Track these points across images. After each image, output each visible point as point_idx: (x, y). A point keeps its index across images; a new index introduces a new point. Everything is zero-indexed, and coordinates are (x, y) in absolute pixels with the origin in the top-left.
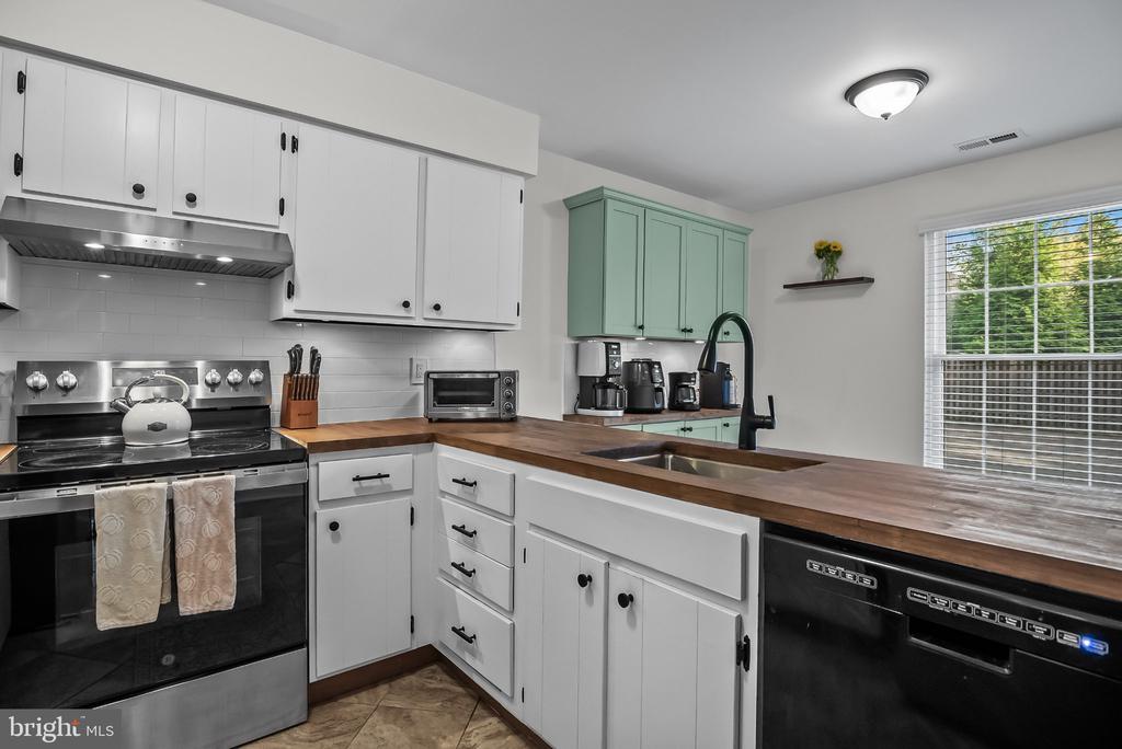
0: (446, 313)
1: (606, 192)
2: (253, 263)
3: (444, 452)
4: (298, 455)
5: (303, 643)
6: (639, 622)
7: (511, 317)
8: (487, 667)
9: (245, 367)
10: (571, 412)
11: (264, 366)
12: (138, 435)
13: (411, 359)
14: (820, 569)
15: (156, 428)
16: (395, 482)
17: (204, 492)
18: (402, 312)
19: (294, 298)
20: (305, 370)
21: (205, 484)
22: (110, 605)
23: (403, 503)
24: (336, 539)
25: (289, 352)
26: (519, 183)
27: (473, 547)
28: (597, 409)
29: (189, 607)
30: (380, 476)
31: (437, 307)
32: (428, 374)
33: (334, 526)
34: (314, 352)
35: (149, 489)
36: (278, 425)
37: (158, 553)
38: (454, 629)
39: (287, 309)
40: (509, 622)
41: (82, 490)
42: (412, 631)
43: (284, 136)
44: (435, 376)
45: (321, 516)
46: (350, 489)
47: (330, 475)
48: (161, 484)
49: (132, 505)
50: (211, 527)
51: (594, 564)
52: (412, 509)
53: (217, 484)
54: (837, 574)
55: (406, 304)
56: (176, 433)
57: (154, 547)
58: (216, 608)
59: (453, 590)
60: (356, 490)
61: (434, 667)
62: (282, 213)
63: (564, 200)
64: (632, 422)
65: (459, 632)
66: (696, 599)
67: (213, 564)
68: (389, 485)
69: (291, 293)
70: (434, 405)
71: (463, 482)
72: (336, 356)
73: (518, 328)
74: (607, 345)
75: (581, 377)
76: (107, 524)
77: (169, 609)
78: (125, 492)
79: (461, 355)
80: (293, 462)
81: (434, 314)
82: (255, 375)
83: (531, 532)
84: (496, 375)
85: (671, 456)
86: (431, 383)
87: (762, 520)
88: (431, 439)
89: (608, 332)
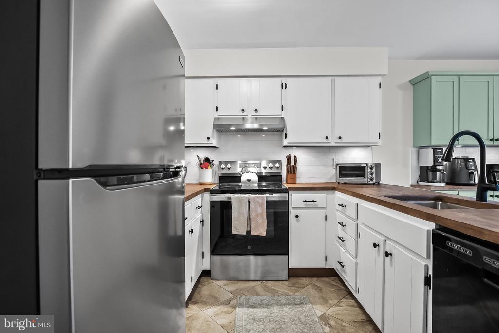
0: (344, 140)
1: (430, 73)
2: (274, 129)
3: (338, 194)
4: (286, 191)
5: (287, 253)
6: (393, 265)
7: (375, 139)
8: (349, 278)
9: (274, 162)
10: (415, 183)
11: (280, 162)
12: (244, 182)
13: (333, 159)
14: (451, 245)
15: (249, 180)
16: (319, 203)
17: (258, 199)
18: (326, 141)
19: (287, 138)
20: (292, 163)
21: (258, 197)
22: (235, 227)
23: (322, 213)
24: (298, 221)
25: (286, 157)
26: (379, 80)
27: (345, 231)
28: (429, 182)
29: (253, 233)
30: (313, 201)
31: (340, 138)
32: (337, 165)
33: (297, 216)
34: (295, 157)
35: (244, 197)
36: (285, 182)
37: (246, 215)
38: (338, 262)
39: (285, 142)
40: (355, 261)
41: (230, 195)
42: (326, 261)
43: (282, 84)
44: (339, 165)
45: (293, 213)
46: (303, 205)
47: (296, 199)
48: (247, 196)
49: (240, 201)
50: (259, 210)
51: (379, 240)
52: (326, 215)
53: (261, 197)
54: (457, 248)
55: (327, 138)
56: (254, 182)
57: (245, 213)
58: (260, 235)
59: (340, 248)
60: (305, 205)
61: (336, 278)
62: (282, 110)
63: (409, 81)
64: (450, 190)
65: (340, 263)
66: (411, 256)
67: (260, 221)
68: (317, 205)
69: (286, 137)
70: (340, 177)
71: (342, 206)
72: (303, 159)
73: (380, 144)
74: (434, 150)
75: (421, 167)
76: (234, 205)
77: (249, 232)
78: (238, 197)
79: (355, 157)
80: (284, 193)
81: (339, 141)
82: (277, 165)
83: (362, 226)
84: (366, 165)
85: (440, 203)
86: (338, 168)
87: (436, 224)
88: (334, 189)
89: (433, 143)
